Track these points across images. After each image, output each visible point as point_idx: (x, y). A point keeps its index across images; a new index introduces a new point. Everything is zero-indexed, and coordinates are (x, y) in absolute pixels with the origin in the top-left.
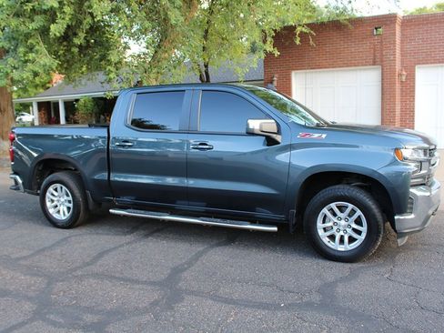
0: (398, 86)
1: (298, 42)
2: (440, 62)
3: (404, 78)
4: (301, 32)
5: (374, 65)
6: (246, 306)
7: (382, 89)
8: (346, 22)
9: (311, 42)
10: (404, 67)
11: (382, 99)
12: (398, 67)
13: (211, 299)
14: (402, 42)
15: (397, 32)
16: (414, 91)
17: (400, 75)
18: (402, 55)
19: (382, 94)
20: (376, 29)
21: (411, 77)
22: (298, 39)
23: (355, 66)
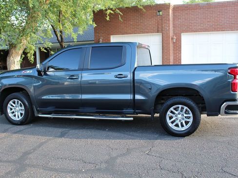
0: (171, 45)
1: (108, 19)
2: (194, 32)
3: (175, 40)
4: (110, 13)
5: (158, 32)
6: (62, 172)
7: (163, 47)
8: (141, 7)
9: (120, 18)
10: (175, 34)
11: (163, 52)
12: (171, 34)
13: (43, 169)
14: (174, 20)
15: (170, 14)
16: (181, 48)
17: (172, 39)
18: (174, 27)
19: (163, 50)
20: (159, 12)
21: (179, 40)
22: (108, 17)
23: (147, 33)
